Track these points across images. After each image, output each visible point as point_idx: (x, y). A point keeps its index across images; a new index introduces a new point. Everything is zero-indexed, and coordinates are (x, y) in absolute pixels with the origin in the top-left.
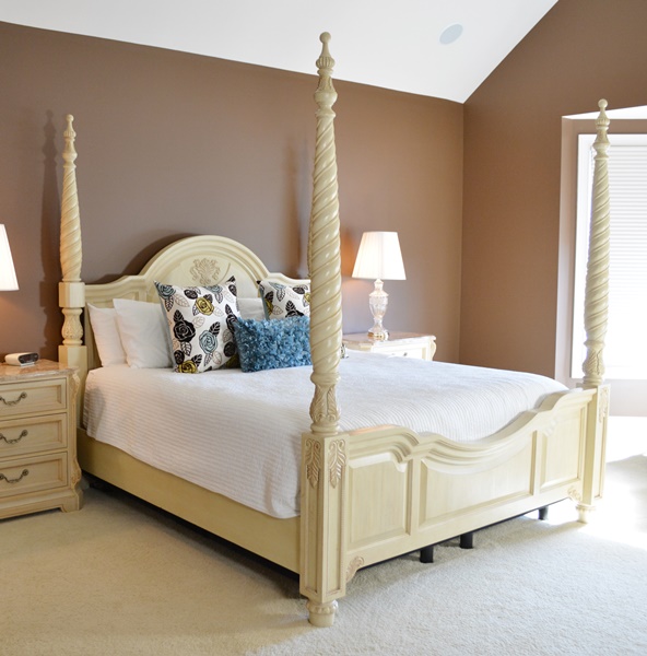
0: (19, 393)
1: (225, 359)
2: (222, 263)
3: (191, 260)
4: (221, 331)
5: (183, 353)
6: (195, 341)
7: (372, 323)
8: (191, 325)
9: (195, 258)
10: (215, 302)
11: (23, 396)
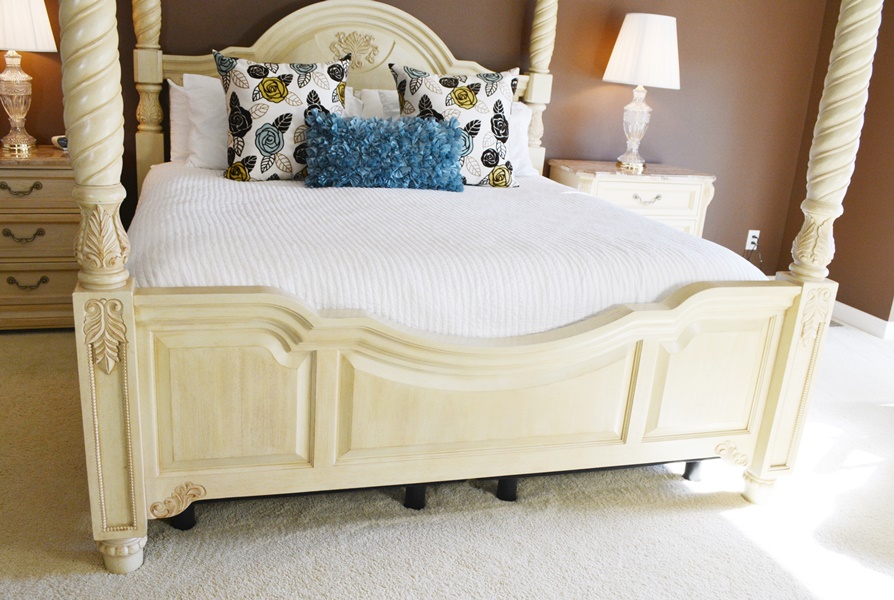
0: (31, 183)
1: (297, 167)
2: (383, 41)
3: (332, 32)
4: (293, 126)
5: (234, 151)
6: (250, 137)
7: (623, 148)
8: (247, 114)
9: (341, 30)
10: (293, 86)
11: (37, 186)
